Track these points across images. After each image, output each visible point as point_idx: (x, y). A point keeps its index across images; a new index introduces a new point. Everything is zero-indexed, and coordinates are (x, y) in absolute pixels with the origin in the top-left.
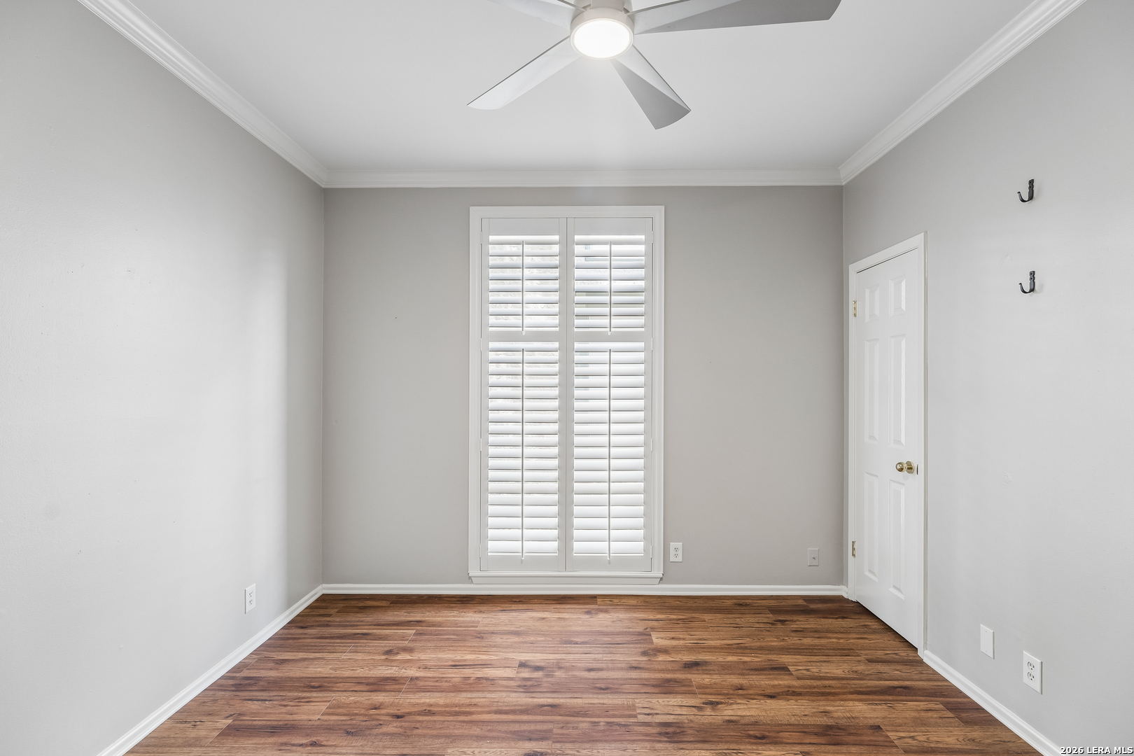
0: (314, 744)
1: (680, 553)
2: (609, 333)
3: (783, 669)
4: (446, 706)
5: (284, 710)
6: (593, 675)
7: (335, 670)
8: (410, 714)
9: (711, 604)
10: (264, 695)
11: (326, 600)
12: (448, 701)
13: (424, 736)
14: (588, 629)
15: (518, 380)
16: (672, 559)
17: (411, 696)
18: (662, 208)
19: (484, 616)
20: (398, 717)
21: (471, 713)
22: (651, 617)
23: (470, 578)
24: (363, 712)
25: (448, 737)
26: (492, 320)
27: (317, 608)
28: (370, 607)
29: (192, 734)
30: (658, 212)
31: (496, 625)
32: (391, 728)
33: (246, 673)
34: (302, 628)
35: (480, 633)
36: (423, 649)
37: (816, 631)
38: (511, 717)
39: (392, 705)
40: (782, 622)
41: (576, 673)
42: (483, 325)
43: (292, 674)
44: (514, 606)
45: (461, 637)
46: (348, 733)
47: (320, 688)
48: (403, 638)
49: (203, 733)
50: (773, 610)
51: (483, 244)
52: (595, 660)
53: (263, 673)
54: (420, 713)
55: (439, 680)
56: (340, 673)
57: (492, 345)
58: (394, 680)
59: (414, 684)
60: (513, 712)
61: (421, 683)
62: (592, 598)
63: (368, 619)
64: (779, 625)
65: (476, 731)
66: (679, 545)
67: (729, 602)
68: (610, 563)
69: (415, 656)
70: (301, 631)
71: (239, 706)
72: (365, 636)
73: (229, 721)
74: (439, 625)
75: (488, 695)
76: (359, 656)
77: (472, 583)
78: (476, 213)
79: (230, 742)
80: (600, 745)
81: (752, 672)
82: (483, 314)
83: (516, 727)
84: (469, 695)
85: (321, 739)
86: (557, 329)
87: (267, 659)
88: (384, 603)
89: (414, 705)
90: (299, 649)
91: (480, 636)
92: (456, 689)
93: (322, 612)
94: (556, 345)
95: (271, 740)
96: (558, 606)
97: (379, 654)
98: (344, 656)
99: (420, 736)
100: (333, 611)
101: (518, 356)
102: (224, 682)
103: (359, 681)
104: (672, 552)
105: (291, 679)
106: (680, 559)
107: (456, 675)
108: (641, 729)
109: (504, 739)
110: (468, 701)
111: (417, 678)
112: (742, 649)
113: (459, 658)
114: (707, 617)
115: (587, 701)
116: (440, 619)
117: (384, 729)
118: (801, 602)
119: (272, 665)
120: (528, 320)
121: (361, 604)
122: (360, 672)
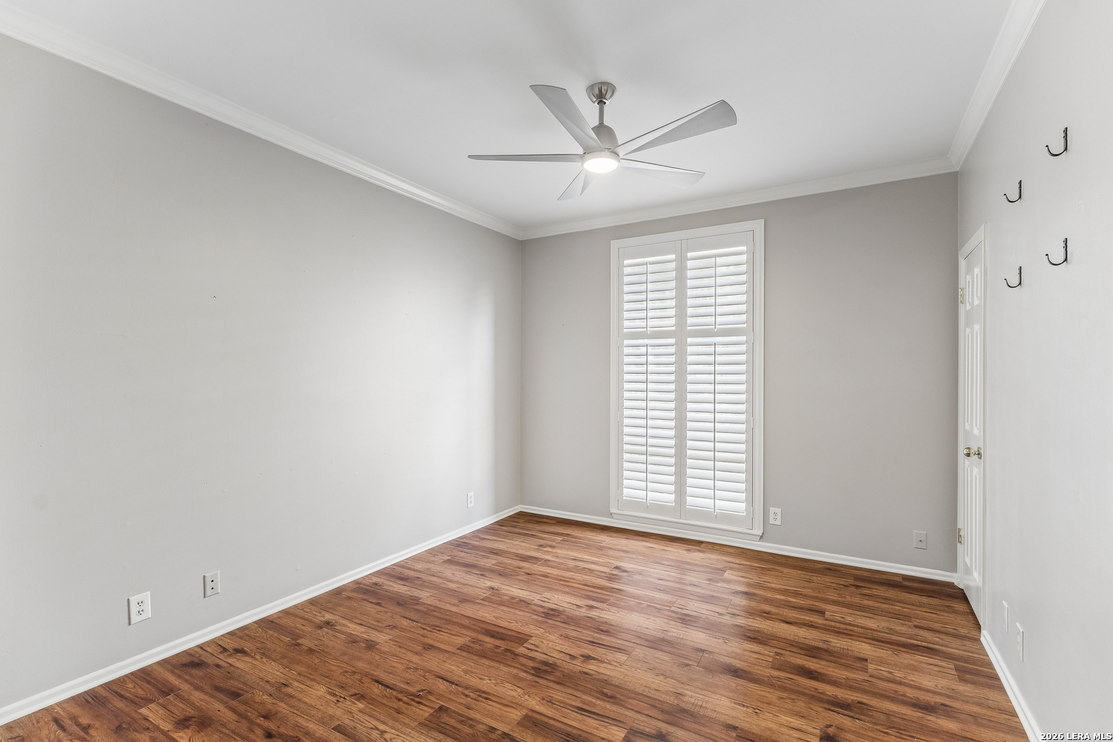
0: (482, 575)
1: (779, 517)
2: (716, 330)
3: (821, 613)
4: (557, 576)
5: (475, 559)
6: (660, 582)
7: (508, 548)
8: (535, 574)
9: (802, 564)
10: (469, 551)
11: (521, 515)
12: (559, 574)
13: (537, 585)
14: (679, 559)
15: (643, 369)
16: (772, 521)
17: (541, 567)
18: (762, 221)
19: (611, 539)
20: (528, 574)
21: (568, 582)
22: (737, 562)
23: (611, 514)
24: (512, 568)
25: (549, 588)
26: (626, 323)
27: (515, 518)
28: (543, 522)
29: (432, 559)
30: (758, 225)
31: (616, 545)
32: (522, 578)
33: (465, 540)
34: (501, 526)
35: (602, 547)
36: (561, 548)
37: (886, 599)
38: (591, 589)
39: (528, 569)
40: (857, 587)
41: (650, 579)
42: (620, 327)
43: (485, 545)
44: (636, 538)
45: (588, 547)
46: (500, 575)
47: (496, 554)
48: (553, 541)
49: (436, 559)
50: (857, 578)
51: (620, 267)
52: (669, 575)
53: (472, 542)
54: (540, 575)
55: (561, 564)
56: (509, 550)
57: (626, 342)
58: (536, 558)
59: (546, 563)
60: (594, 587)
61: (549, 563)
62: (701, 542)
63: (539, 528)
64: (853, 588)
65: (567, 589)
66: (779, 510)
67: (820, 566)
68: (717, 518)
69: (555, 550)
70: (500, 527)
71: (455, 553)
72: (532, 535)
73: (449, 558)
74: (580, 538)
75: (584, 576)
76: (524, 544)
77: (612, 518)
78: (615, 244)
79: (446, 565)
80: (635, 613)
81: (786, 607)
82: (620, 319)
83: (591, 594)
84: (573, 574)
85: (486, 574)
86: (674, 328)
87: (477, 537)
88: (553, 522)
89: (540, 571)
90: (495, 535)
91: (601, 548)
92: (568, 570)
93: (515, 520)
94: (673, 341)
95: (464, 569)
96: (669, 543)
97: (535, 546)
98: (515, 543)
99: (535, 584)
100: (521, 521)
101: (643, 350)
102: (453, 542)
103: (517, 555)
104: (772, 516)
105: (484, 547)
106: (778, 522)
107: (572, 564)
108: (669, 613)
109: (579, 596)
110: (570, 576)
111: (549, 560)
112: (796, 594)
113: (580, 556)
114: (786, 570)
115: (644, 593)
116: (581, 535)
117: (519, 577)
118: (899, 579)
119: (478, 539)
120: (651, 323)
121: (539, 520)
122: (520, 551)
